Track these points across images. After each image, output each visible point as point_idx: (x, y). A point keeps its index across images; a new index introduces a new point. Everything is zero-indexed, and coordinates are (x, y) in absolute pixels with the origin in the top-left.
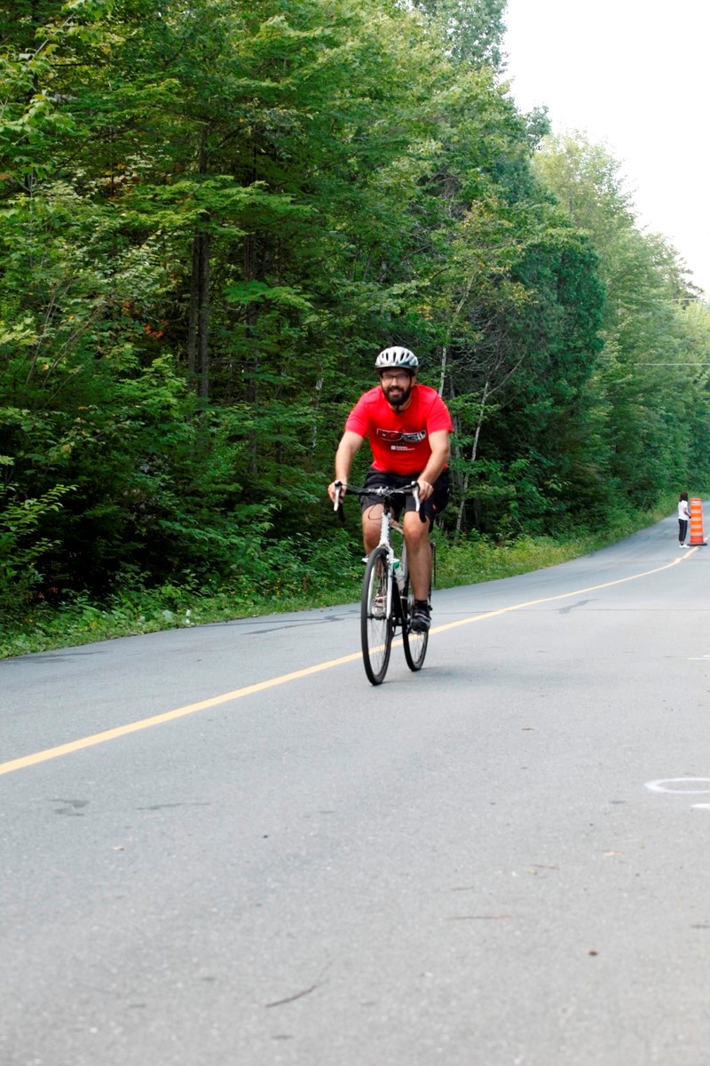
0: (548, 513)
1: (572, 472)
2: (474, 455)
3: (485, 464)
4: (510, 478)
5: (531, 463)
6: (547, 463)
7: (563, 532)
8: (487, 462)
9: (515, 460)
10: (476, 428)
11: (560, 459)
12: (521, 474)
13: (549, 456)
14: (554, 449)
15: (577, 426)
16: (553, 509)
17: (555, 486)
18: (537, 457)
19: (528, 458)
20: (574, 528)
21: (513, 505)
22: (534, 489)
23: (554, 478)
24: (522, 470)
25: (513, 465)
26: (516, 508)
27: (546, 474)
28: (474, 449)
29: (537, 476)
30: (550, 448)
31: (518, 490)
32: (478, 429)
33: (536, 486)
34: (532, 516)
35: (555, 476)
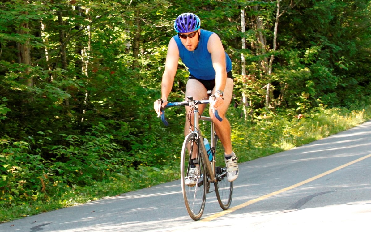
0: (340, 88)
1: (359, 54)
2: (275, 46)
3: (285, 53)
4: (306, 62)
5: (323, 49)
6: (337, 48)
7: (354, 102)
8: (286, 51)
9: (310, 47)
10: (274, 24)
11: (348, 44)
12: (314, 58)
13: (339, 43)
14: (342, 36)
15: (362, 18)
16: (344, 85)
17: (343, 66)
18: (328, 44)
19: (319, 45)
20: (364, 97)
21: (311, 83)
22: (327, 69)
23: (341, 60)
24: (315, 54)
25: (307, 51)
26: (312, 86)
27: (337, 57)
28: (275, 41)
29: (329, 59)
30: (339, 36)
31: (313, 71)
32: (276, 24)
33: (329, 67)
34: (326, 92)
35: (343, 58)
